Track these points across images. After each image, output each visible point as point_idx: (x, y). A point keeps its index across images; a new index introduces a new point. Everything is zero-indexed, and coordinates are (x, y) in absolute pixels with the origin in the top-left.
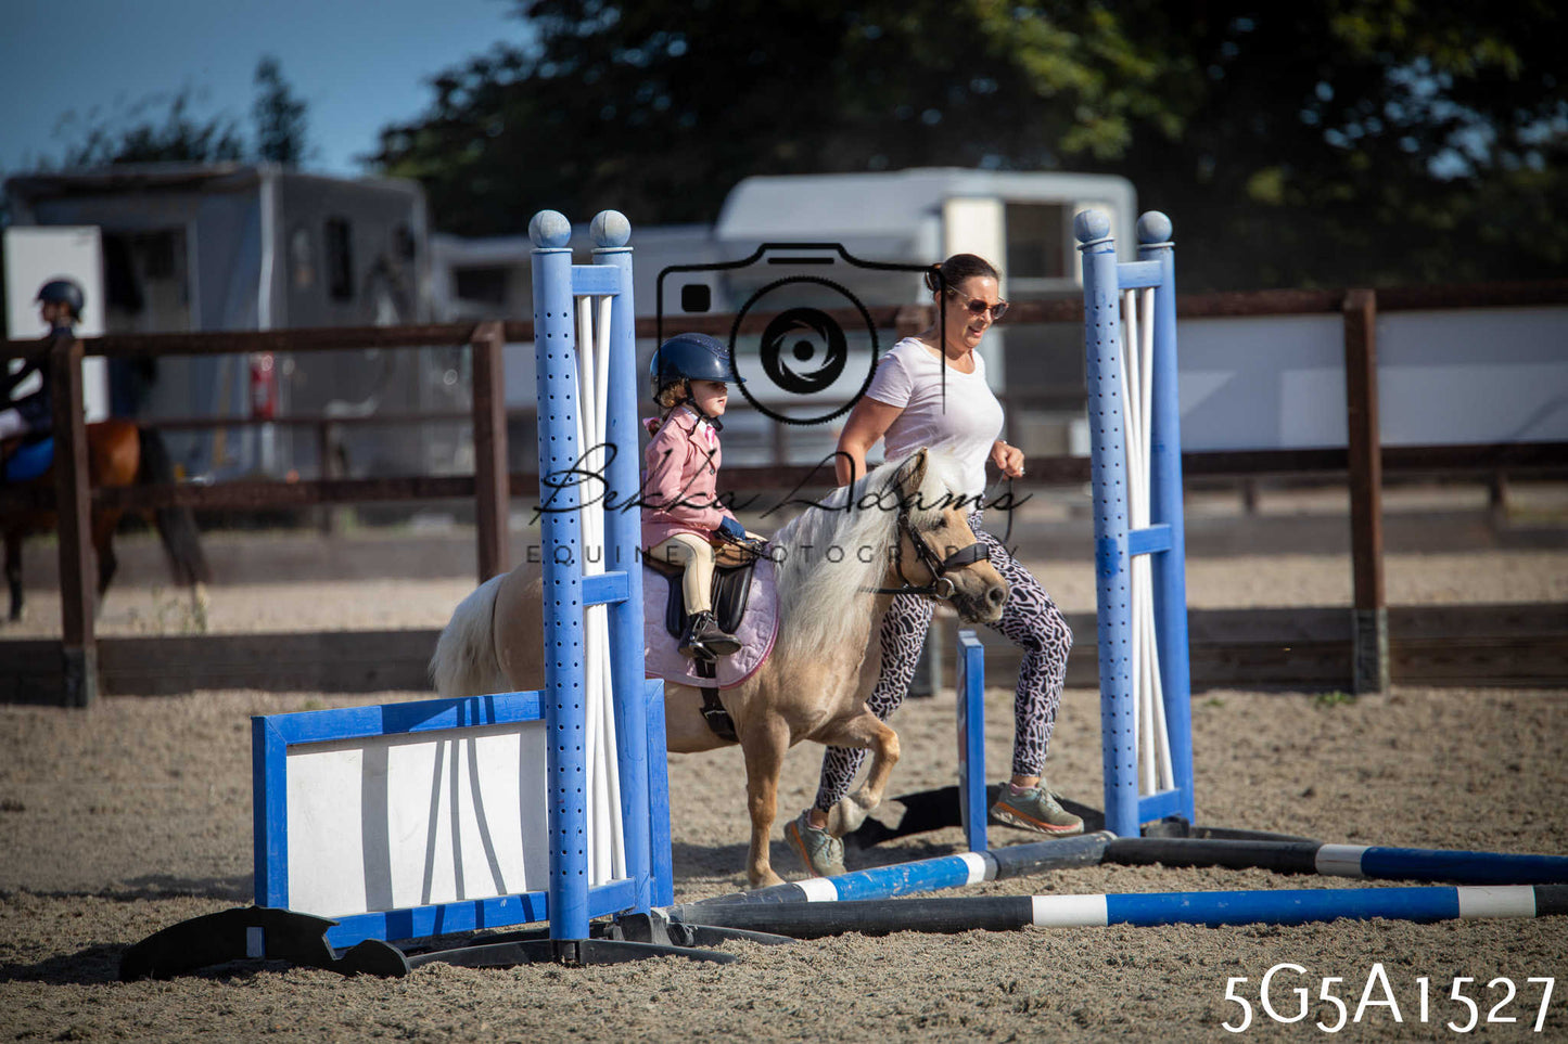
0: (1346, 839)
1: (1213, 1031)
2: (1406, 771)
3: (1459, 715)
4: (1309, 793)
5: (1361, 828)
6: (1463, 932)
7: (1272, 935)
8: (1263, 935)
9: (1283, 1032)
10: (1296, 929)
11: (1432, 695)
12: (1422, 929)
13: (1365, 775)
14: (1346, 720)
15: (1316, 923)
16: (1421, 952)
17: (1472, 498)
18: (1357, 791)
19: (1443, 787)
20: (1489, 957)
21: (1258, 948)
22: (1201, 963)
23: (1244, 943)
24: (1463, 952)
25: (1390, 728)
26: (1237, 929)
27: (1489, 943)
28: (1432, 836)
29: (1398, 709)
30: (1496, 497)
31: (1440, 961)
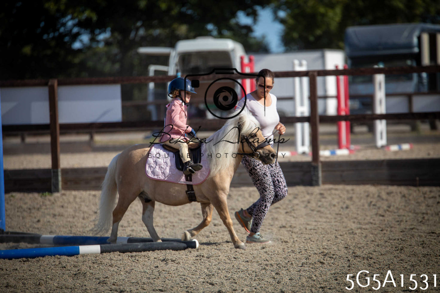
0: (48, 234)
1: (9, 289)
2: (66, 214)
3: (81, 198)
4: (39, 221)
5: (53, 231)
6: (81, 259)
7: (27, 261)
8: (24, 261)
9: (29, 289)
10: (34, 259)
11: (74, 193)
12: (69, 258)
13: (54, 215)
14: (50, 200)
15: (40, 257)
16: (68, 264)
17: (85, 138)
18: (52, 220)
19: (76, 218)
20: (87, 265)
21: (23, 265)
22: (6, 270)
23: (19, 264)
24: (80, 264)
25: (61, 202)
26: (17, 260)
27: (87, 261)
28: (73, 232)
29: (64, 197)
30: (92, 138)
31: (74, 267)
